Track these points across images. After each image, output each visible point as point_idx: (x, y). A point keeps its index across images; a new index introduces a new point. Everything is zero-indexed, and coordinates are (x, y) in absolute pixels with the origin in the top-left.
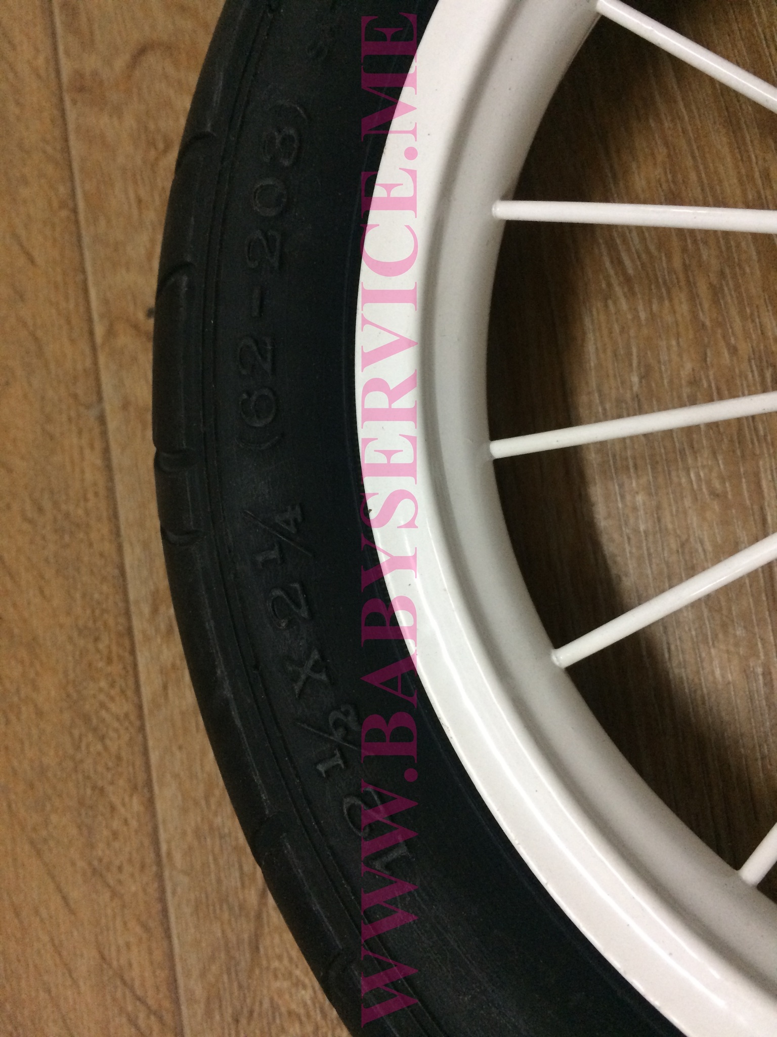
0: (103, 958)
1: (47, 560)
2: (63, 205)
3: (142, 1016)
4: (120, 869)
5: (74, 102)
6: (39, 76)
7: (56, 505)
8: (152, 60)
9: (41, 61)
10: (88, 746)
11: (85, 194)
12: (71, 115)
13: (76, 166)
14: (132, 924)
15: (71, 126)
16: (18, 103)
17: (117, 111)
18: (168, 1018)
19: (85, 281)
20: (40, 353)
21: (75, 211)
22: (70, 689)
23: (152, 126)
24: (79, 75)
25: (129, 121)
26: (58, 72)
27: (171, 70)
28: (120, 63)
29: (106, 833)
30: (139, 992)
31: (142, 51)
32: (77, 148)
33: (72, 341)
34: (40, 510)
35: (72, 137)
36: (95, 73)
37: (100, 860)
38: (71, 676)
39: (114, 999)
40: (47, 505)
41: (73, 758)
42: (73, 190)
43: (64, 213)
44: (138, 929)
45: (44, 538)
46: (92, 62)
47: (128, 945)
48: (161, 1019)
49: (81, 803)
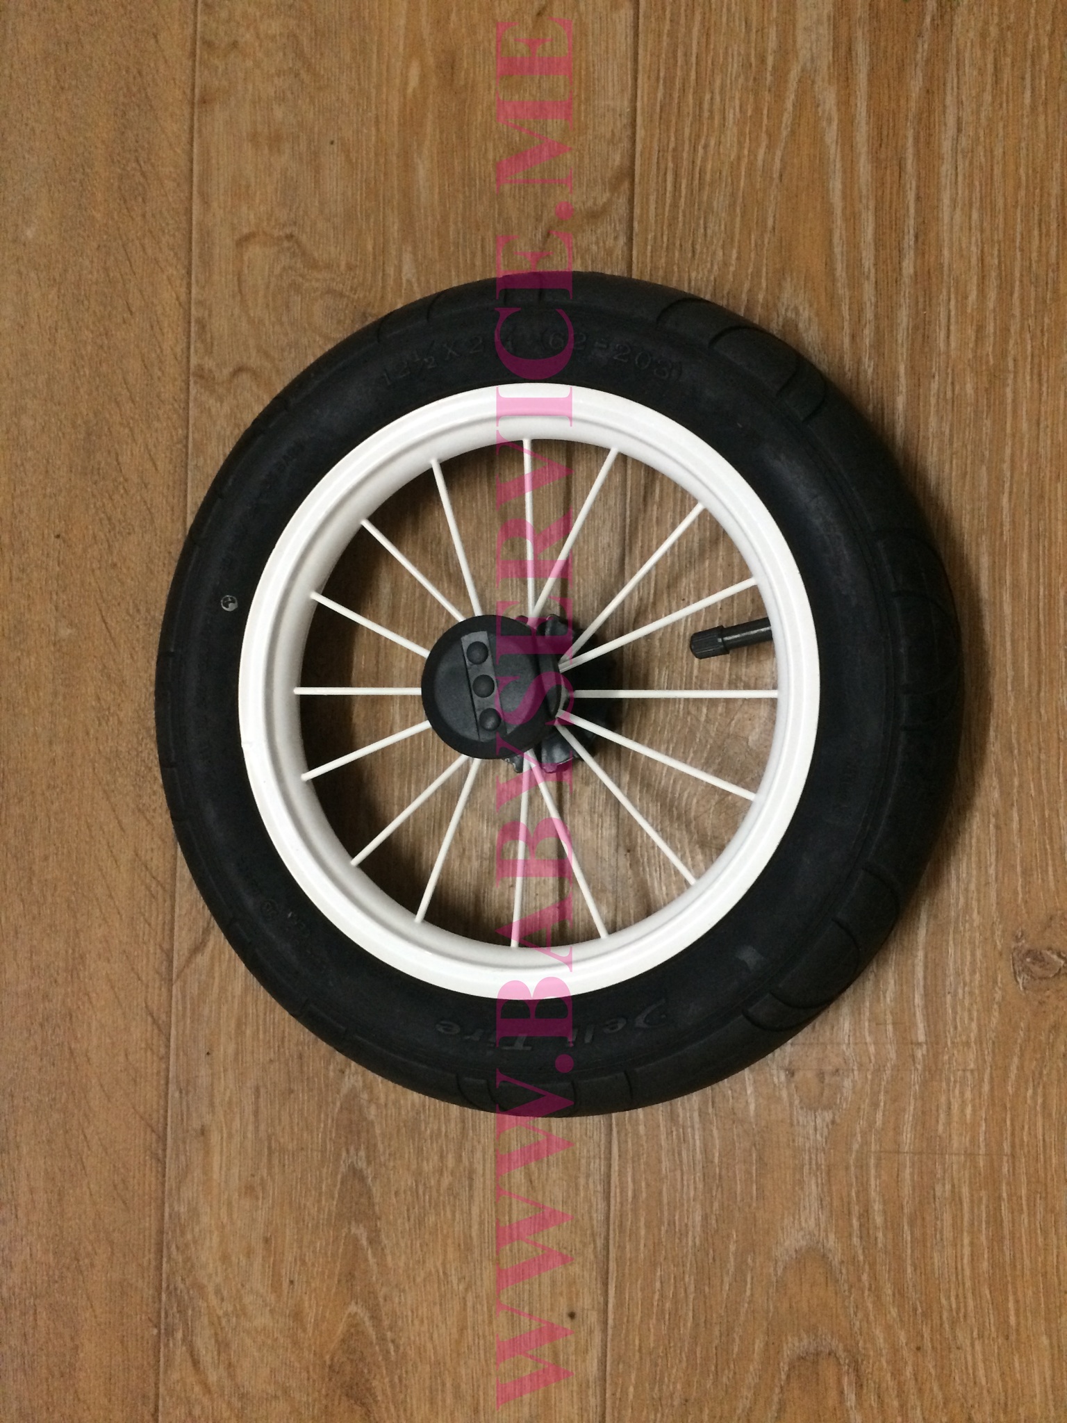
0: (137, 855)
1: (138, 640)
2: (179, 442)
3: (154, 886)
4: (154, 810)
5: (196, 383)
6: (176, 358)
7: (148, 611)
8: (245, 378)
9: (178, 350)
10: (146, 744)
11: (193, 439)
12: (193, 391)
13: (191, 422)
14: (156, 839)
15: (192, 398)
16: (160, 369)
17: (220, 399)
18: (168, 887)
19: (186, 491)
20: (152, 521)
21: (186, 447)
22: (141, 712)
23: (239, 415)
24: (200, 367)
25: (226, 408)
26: (188, 361)
27: (254, 388)
28: (227, 371)
29: (149, 791)
30: (154, 874)
31: (239, 370)
32: (193, 412)
33: (173, 521)
34: (138, 611)
35: (191, 405)
36: (210, 371)
37: (144, 805)
38: (143, 706)
39: (139, 876)
40: (143, 609)
41: (136, 750)
42: (188, 433)
43: (179, 446)
44: (160, 843)
45: (138, 627)
46: (209, 364)
47: (152, 850)
48: (164, 888)
49: (137, 774)
